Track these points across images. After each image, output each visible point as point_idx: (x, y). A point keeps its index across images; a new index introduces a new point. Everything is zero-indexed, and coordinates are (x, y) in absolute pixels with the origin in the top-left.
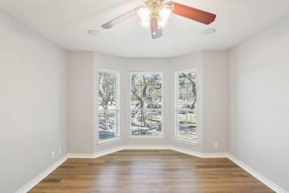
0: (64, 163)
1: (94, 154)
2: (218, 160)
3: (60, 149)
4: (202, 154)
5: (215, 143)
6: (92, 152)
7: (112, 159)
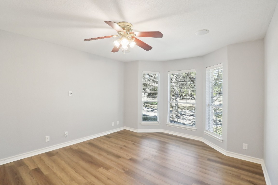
0: (121, 131)
1: (138, 130)
2: (243, 162)
3: (118, 122)
4: (227, 152)
5: (244, 144)
6: (137, 128)
7: (147, 136)
